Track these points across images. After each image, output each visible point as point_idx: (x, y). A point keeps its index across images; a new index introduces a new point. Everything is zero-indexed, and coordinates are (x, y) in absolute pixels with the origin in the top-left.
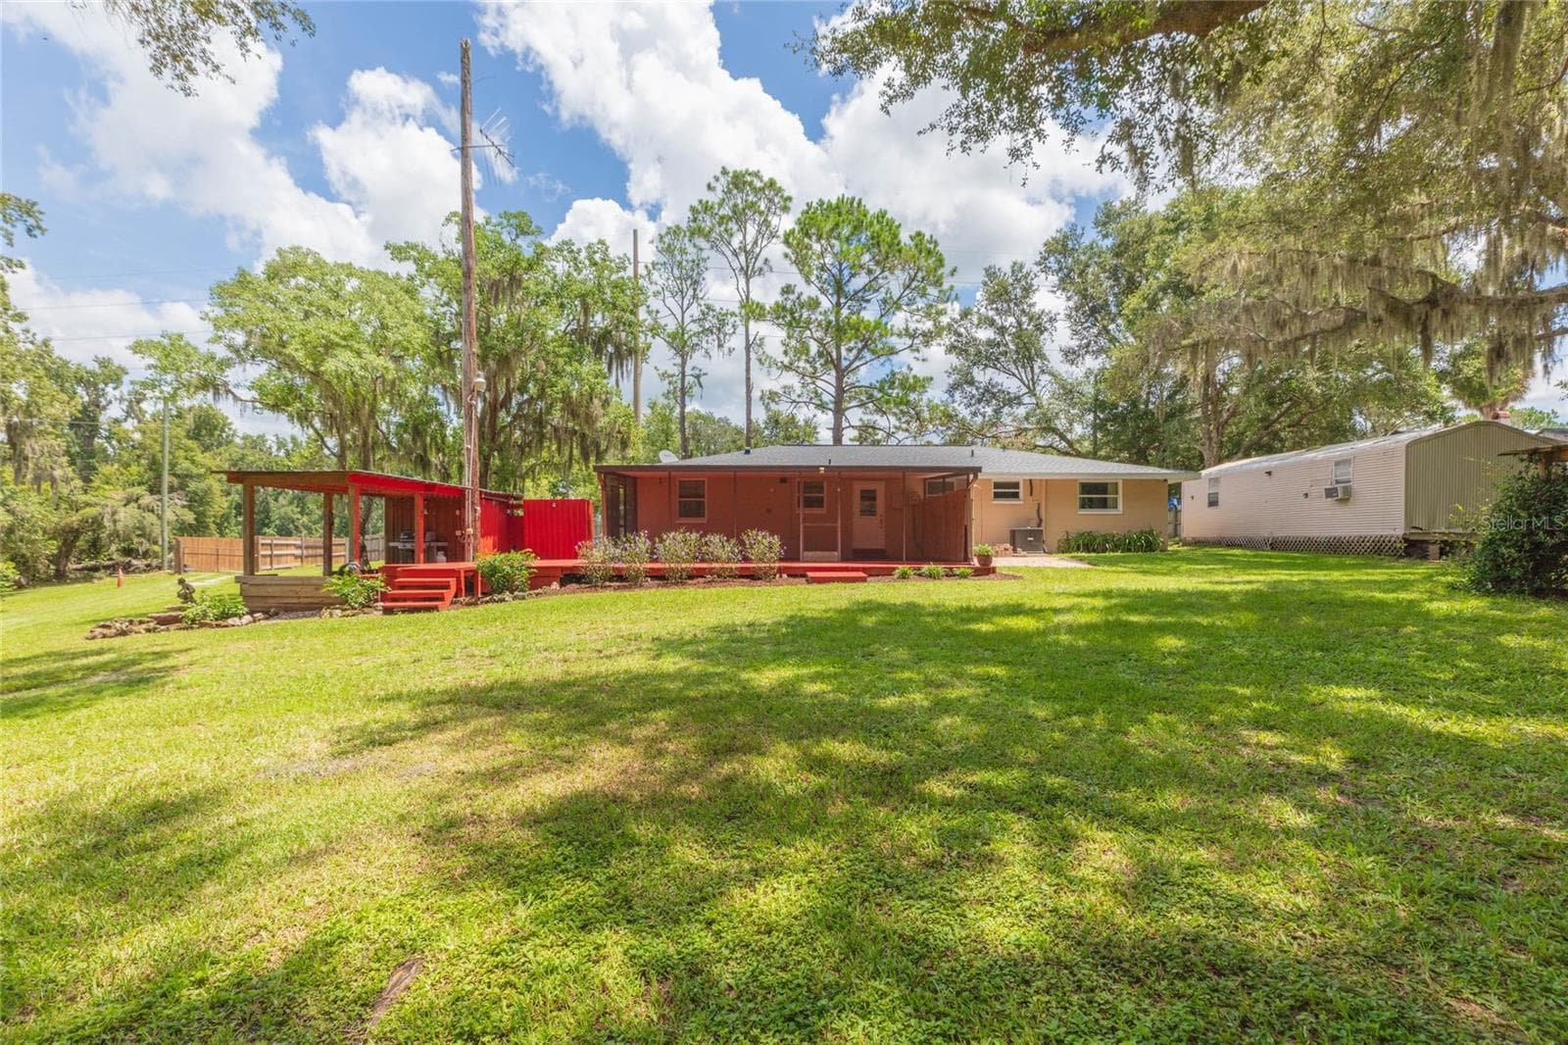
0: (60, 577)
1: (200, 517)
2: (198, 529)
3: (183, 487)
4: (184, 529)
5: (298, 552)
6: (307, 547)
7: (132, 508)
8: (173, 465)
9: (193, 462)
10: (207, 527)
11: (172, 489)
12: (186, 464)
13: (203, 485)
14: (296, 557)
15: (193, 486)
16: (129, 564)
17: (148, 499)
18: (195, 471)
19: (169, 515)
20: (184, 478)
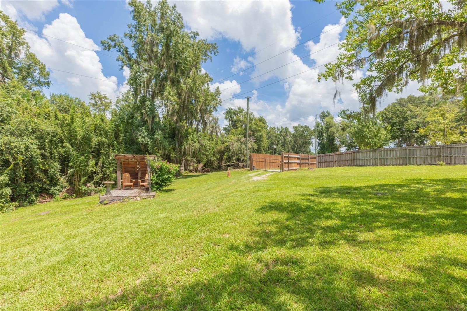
0: (220, 169)
1: (259, 146)
2: (258, 151)
3: (254, 135)
4: (253, 151)
5: (298, 161)
6: (302, 159)
7: (238, 143)
8: (250, 127)
9: (257, 125)
10: (261, 151)
11: (250, 136)
12: (255, 126)
13: (260, 134)
14: (298, 164)
15: (257, 134)
16: (238, 165)
17: (243, 139)
18: (258, 128)
19: (249, 145)
20: (254, 131)
